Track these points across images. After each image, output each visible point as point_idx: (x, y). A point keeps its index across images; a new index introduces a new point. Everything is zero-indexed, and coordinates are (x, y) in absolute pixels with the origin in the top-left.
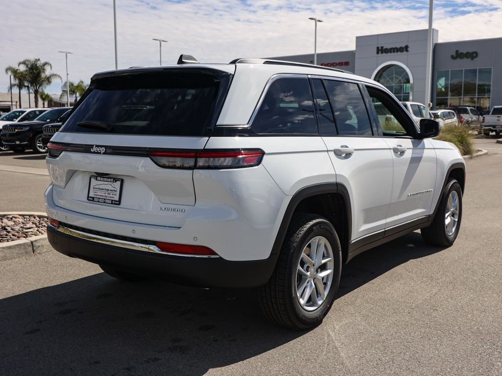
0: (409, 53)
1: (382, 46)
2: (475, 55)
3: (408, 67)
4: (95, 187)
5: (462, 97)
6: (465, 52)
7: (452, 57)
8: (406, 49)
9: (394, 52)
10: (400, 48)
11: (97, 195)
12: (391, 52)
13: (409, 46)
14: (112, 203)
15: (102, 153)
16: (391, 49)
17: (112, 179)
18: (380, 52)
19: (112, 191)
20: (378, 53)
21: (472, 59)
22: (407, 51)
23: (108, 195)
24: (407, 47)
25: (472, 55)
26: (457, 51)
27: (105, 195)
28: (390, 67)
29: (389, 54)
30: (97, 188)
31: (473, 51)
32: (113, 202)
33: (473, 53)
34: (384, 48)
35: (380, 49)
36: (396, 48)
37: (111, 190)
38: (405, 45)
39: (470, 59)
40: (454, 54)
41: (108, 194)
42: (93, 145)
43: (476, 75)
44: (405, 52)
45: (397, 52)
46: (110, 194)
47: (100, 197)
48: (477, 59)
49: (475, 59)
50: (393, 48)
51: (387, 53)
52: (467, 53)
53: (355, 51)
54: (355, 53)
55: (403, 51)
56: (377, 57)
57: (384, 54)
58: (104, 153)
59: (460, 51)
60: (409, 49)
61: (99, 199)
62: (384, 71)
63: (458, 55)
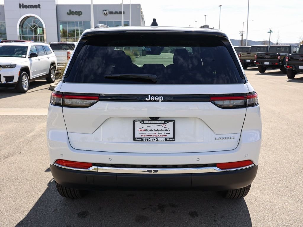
0: (41, 9)
1: (23, 3)
2: (80, 13)
3: (41, 18)
4: (141, 129)
5: (76, 38)
6: (74, 11)
7: (68, 13)
8: (39, 6)
9: (31, 8)
10: (35, 5)
11: (144, 136)
12: (29, 8)
13: (40, 4)
14: (166, 140)
15: (160, 101)
16: (29, 6)
17: (163, 122)
18: (22, 7)
19: (164, 130)
20: (20, 8)
21: (79, 16)
22: (39, 8)
23: (160, 135)
24: (39, 5)
25: (79, 13)
26: (70, 10)
27: (155, 135)
28: (29, 17)
29: (28, 9)
30: (143, 130)
31: (80, 11)
32: (168, 139)
33: (79, 12)
34: (24, 5)
35: (21, 5)
36: (32, 5)
37: (162, 130)
38: (38, 4)
39: (78, 15)
40: (69, 12)
41: (159, 133)
42: (148, 95)
43: (82, 25)
44: (38, 8)
45: (33, 8)
46: (161, 133)
47: (149, 137)
48: (82, 15)
49: (81, 16)
50: (30, 5)
51: (27, 8)
52: (76, 12)
53: (4, 5)
54: (4, 7)
55: (37, 8)
56: (20, 10)
57: (24, 9)
58: (161, 101)
59: (72, 10)
60: (40, 7)
61: (150, 138)
62: (25, 20)
63: (71, 13)
